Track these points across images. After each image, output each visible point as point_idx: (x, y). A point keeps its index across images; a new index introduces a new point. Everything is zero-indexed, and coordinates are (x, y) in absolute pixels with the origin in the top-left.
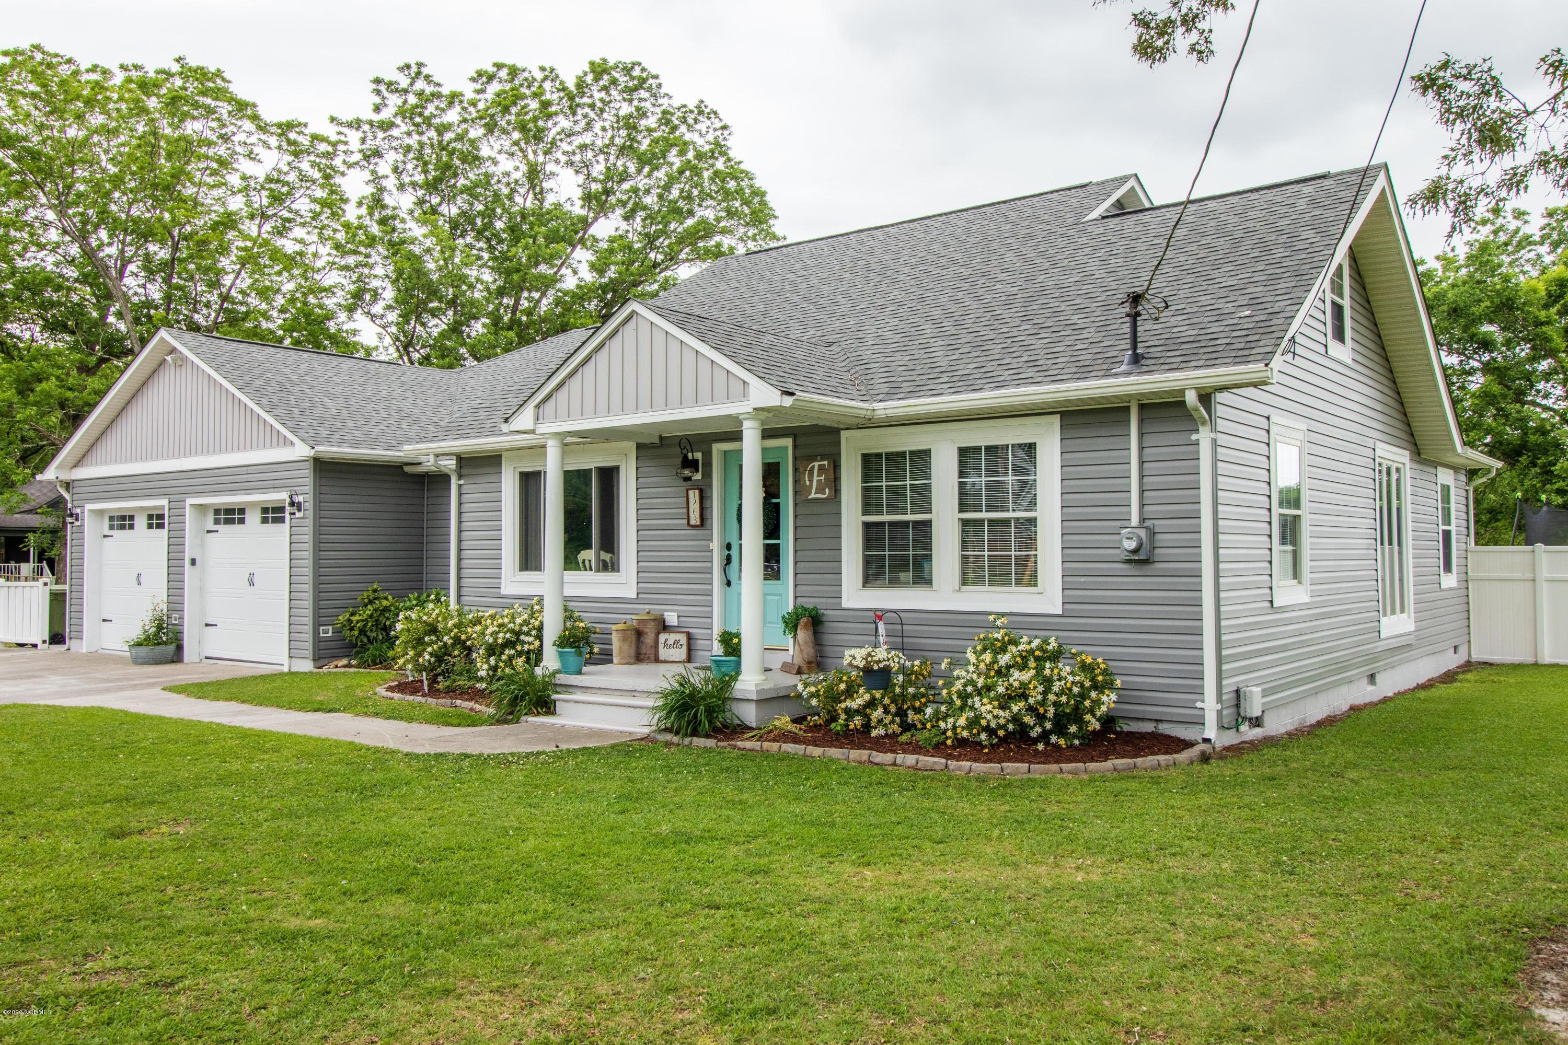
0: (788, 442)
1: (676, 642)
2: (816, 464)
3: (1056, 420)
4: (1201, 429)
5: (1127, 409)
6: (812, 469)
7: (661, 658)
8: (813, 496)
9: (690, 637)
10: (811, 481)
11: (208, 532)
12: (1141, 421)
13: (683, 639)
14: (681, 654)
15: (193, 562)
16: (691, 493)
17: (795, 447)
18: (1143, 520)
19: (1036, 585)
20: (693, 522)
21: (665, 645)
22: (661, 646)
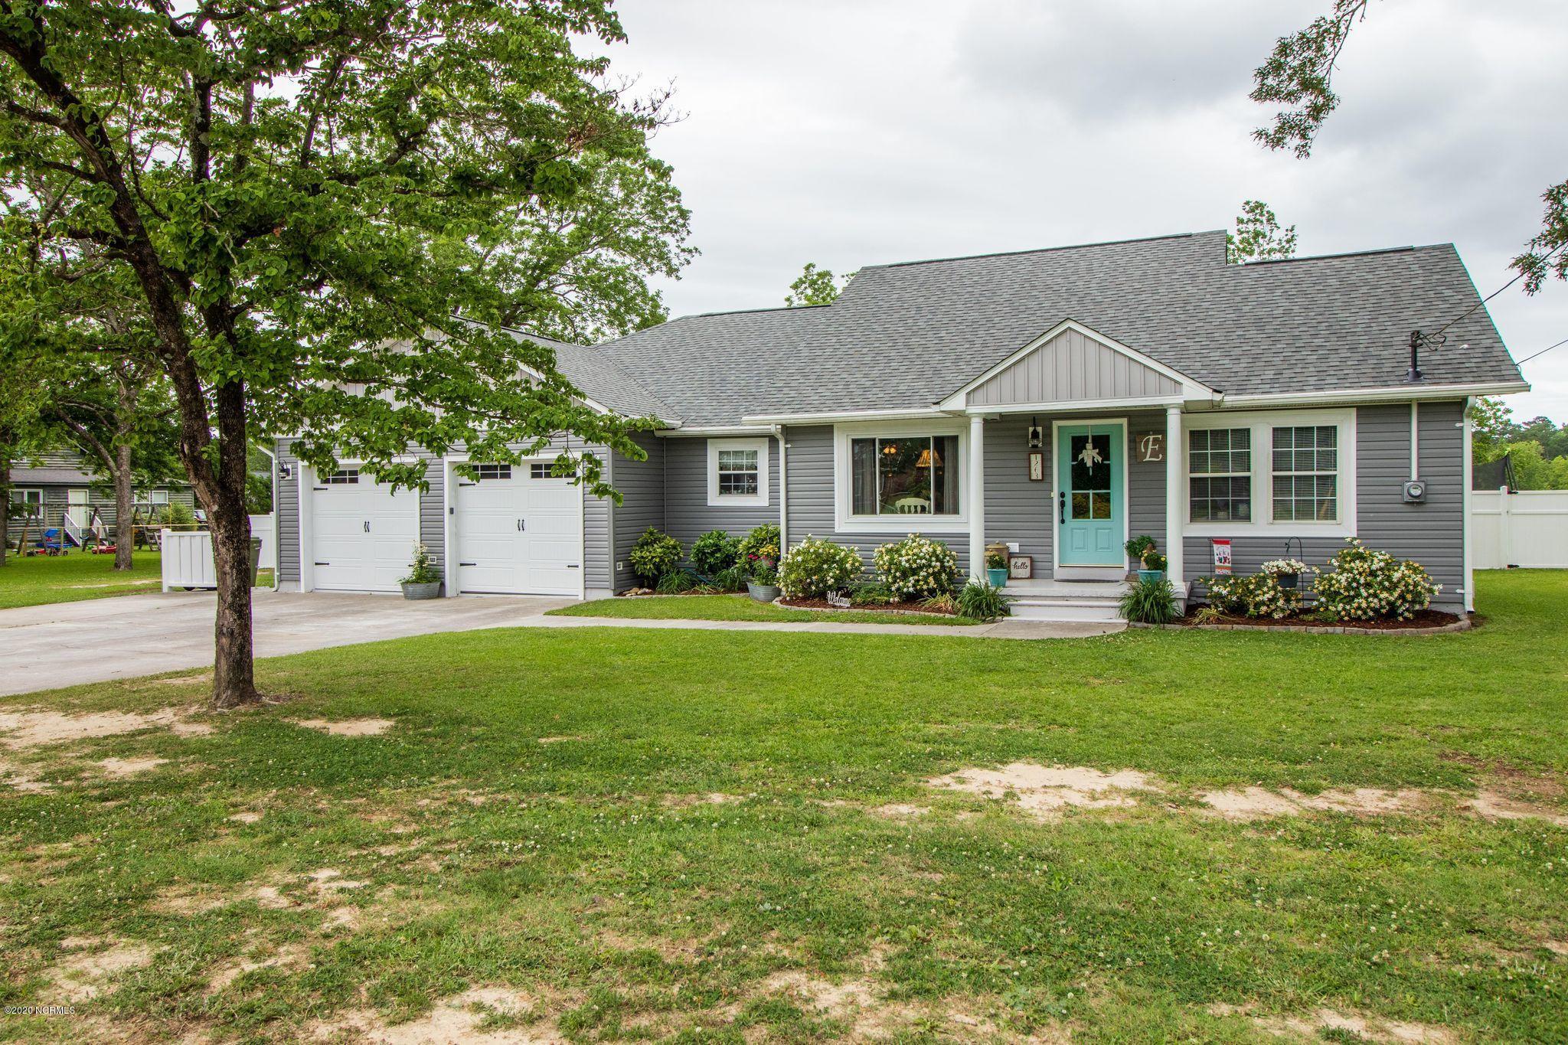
0: (1124, 421)
1: (1023, 564)
2: (1151, 437)
3: (1354, 411)
4: (1465, 420)
5: (1409, 406)
6: (1148, 440)
7: (1013, 576)
8: (1147, 459)
9: (1032, 561)
10: (1146, 448)
11: (461, 485)
12: (1419, 414)
13: (1028, 562)
14: (1026, 572)
15: (452, 511)
16: (1033, 457)
17: (1130, 424)
18: (1419, 476)
19: (1335, 519)
20: (1034, 477)
21: (1015, 566)
22: (1012, 567)
